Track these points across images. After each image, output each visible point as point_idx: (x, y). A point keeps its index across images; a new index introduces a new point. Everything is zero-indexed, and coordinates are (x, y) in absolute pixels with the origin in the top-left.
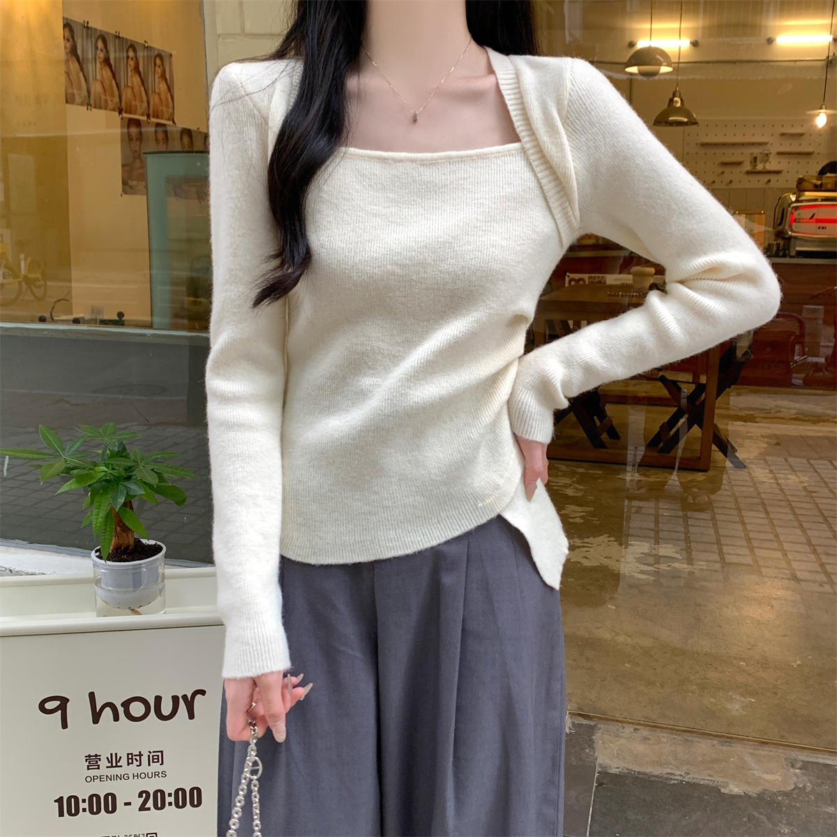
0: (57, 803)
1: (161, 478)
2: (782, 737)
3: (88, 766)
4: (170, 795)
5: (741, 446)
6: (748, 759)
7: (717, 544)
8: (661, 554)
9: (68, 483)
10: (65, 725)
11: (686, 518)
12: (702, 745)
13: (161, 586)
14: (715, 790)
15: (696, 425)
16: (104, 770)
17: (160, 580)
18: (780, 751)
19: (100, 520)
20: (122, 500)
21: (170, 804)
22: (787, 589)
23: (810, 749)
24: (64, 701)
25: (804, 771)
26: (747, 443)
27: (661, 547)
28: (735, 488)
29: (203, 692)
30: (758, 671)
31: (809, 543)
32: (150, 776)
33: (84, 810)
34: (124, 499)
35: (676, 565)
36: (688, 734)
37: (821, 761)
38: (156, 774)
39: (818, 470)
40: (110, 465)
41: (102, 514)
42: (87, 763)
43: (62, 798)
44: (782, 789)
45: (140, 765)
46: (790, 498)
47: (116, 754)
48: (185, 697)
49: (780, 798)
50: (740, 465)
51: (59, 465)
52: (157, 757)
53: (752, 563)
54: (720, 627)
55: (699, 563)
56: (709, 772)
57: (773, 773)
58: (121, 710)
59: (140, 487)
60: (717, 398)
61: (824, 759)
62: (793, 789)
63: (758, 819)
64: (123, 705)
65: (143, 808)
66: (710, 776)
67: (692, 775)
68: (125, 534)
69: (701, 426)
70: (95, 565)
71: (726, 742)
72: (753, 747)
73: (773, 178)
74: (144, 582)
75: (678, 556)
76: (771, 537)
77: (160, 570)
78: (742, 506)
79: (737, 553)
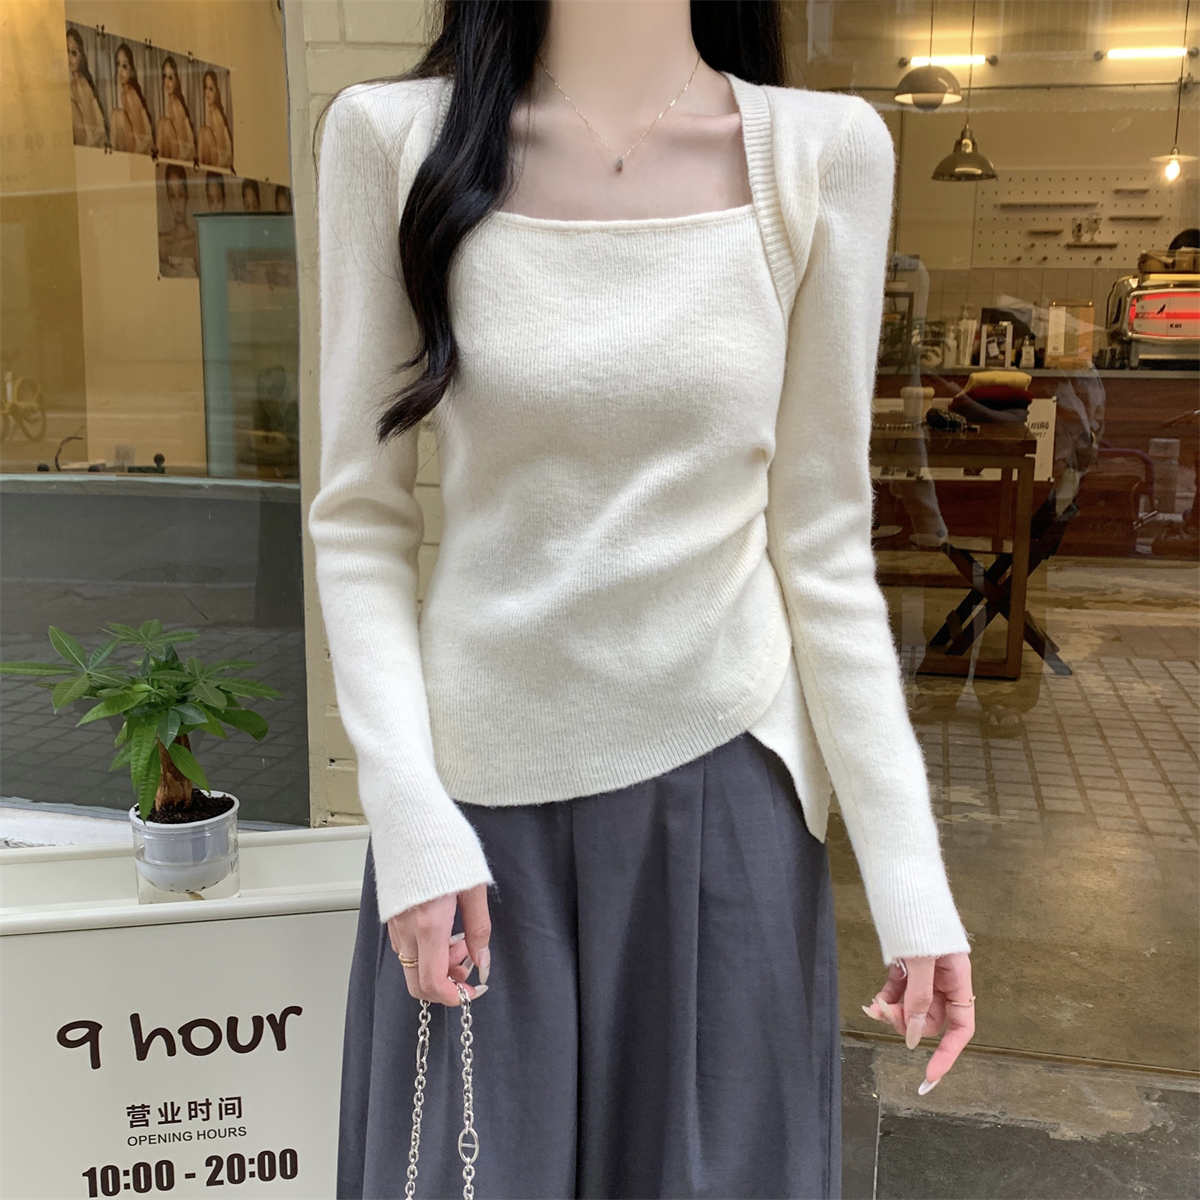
0: (87, 1178)
1: (231, 701)
2: (1132, 1056)
3: (132, 1122)
4: (252, 1161)
5: (1065, 642)
6: (1086, 1089)
7: (1033, 784)
8: (952, 800)
9: (95, 709)
10: (96, 1064)
11: (987, 748)
12: (1022, 1073)
13: (232, 859)
14: (1040, 1136)
15: (999, 614)
16: (155, 1128)
17: (231, 848)
18: (1130, 1076)
19: (142, 762)
20: (174, 733)
21: (252, 1174)
22: (1136, 846)
23: (1170, 1072)
24: (94, 1028)
25: (1164, 1104)
26: (1073, 638)
27: (954, 791)
28: (1057, 703)
29: (297, 1010)
30: (1097, 965)
31: (1165, 781)
32: (222, 1135)
33: (127, 1186)
34: (177, 730)
35: (975, 815)
36: (1002, 1057)
37: (1187, 1089)
38: (231, 1132)
39: (1176, 676)
40: (156, 683)
41: (146, 752)
42: (130, 1118)
43: (93, 1170)
44: (1133, 1131)
45: (208, 1118)
46: (1137, 716)
47: (172, 1104)
48: (271, 1018)
49: (1131, 1143)
50: (1064, 670)
51: (80, 685)
52: (233, 1107)
53: (1083, 811)
54: (1041, 902)
55: (1007, 811)
56: (1033, 1110)
57: (1120, 1108)
58: (178, 1039)
59: (201, 713)
60: (1029, 574)
61: (1190, 1085)
62: (1150, 1130)
63: (1102, 1175)
64: (181, 1031)
65: (212, 1181)
66: (1034, 1116)
67: (1009, 1116)
68: (178, 783)
69: (1006, 616)
70: (135, 829)
71: (1054, 1066)
72: (1092, 1072)
73: (1104, 254)
74: (209, 853)
75: (977, 802)
76: (1111, 772)
77: (231, 835)
78: (1067, 730)
79: (1064, 797)
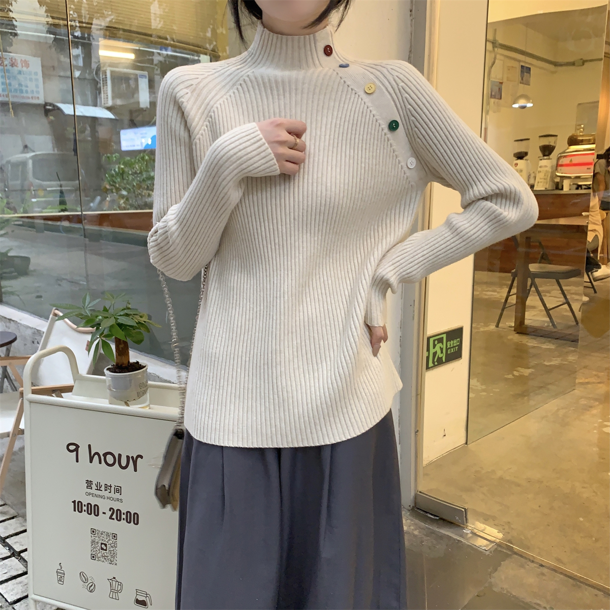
0: (73, 503)
4: (124, 514)
10: (77, 461)
16: (94, 491)
21: (124, 519)
24: (77, 446)
29: (141, 457)
33: (84, 511)
38: (118, 500)
42: (87, 485)
43: (75, 501)
45: (110, 492)
47: (99, 483)
48: (132, 457)
52: (118, 490)
58: (102, 458)
64: (103, 455)
65: (111, 518)
